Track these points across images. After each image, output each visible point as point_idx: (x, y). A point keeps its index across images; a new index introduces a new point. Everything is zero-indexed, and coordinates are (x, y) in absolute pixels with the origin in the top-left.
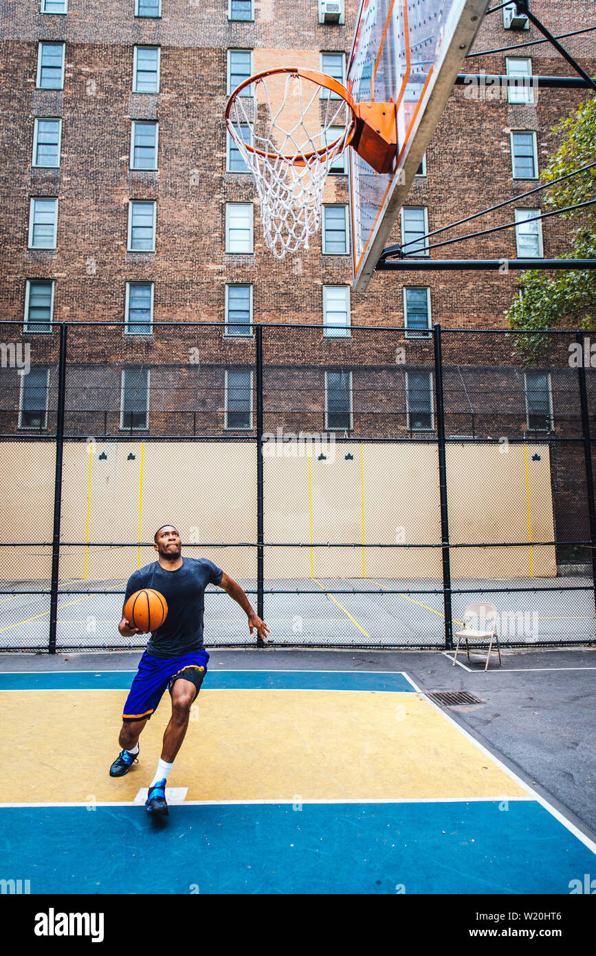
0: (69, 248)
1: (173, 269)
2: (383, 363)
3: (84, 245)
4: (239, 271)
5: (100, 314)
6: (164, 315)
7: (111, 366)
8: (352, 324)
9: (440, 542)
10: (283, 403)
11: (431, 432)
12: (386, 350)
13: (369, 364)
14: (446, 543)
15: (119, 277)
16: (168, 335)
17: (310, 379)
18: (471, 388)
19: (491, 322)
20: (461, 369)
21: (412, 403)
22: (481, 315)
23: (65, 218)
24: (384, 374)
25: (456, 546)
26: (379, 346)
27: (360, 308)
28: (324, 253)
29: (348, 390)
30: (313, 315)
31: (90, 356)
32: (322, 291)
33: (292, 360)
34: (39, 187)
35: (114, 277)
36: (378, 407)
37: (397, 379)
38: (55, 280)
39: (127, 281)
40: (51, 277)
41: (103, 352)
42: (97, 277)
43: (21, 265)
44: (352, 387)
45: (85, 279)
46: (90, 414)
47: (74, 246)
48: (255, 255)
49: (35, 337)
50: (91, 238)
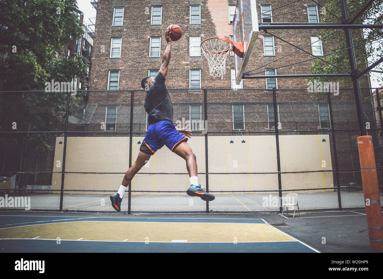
0: (126, 57)
2: (257, 101)
3: (132, 56)
4: (195, 64)
5: (138, 83)
9: (277, 172)
10: (215, 119)
12: (259, 96)
13: (252, 101)
14: (280, 172)
15: (145, 68)
17: (225, 108)
18: (296, 111)
20: (291, 103)
21: (270, 118)
22: (299, 80)
23: (124, 45)
24: (258, 106)
25: (284, 173)
26: (255, 94)
28: (231, 55)
29: (242, 113)
30: (227, 81)
32: (230, 71)
33: (218, 101)
34: (115, 34)
35: (143, 68)
36: (256, 120)
37: (263, 108)
38: (120, 70)
39: (149, 69)
40: (118, 69)
41: (139, 99)
42: (137, 68)
43: (107, 65)
44: (244, 112)
45: (132, 69)
46: (134, 125)
47: (128, 56)
48: (201, 57)
49: (112, 94)
50: (135, 53)
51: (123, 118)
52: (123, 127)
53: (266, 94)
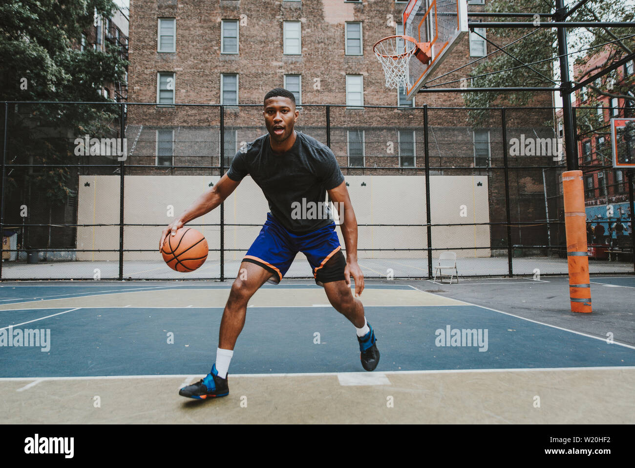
0: (184, 52)
1: (250, 65)
2: (384, 125)
3: (193, 50)
4: (292, 66)
5: (205, 94)
6: (245, 95)
7: (213, 128)
9: (426, 223)
11: (414, 169)
12: (386, 117)
13: (376, 126)
14: (429, 224)
15: (216, 71)
17: (337, 135)
18: (440, 141)
19: (453, 99)
20: (433, 129)
21: (402, 150)
23: (180, 32)
24: (384, 132)
25: (435, 225)
26: (381, 114)
27: (369, 90)
28: (346, 54)
29: (362, 143)
30: (339, 95)
31: (199, 121)
32: (345, 79)
34: (163, 11)
35: (213, 71)
36: (381, 153)
37: (393, 135)
38: (175, 72)
39: (221, 73)
40: (172, 70)
41: (207, 119)
42: (202, 70)
43: (153, 63)
44: (364, 141)
45: (195, 72)
46: (200, 159)
47: (187, 50)
48: (302, 56)
49: (164, 110)
50: (198, 45)
51: (184, 149)
52: (185, 162)
53: (397, 115)
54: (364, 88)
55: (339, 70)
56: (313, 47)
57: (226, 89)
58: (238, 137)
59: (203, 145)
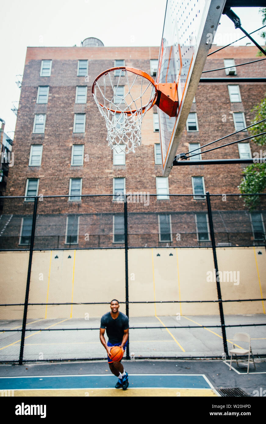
0: (46, 165)
1: (90, 172)
2: (185, 211)
3: (53, 164)
4: (119, 172)
5: (58, 192)
6: (86, 192)
7: (62, 215)
8: (170, 194)
10: (139, 230)
11: (209, 242)
12: (186, 205)
13: (178, 211)
15: (67, 177)
16: (88, 201)
17: (151, 218)
18: (226, 221)
19: (232, 191)
20: (220, 212)
21: (199, 228)
22: (228, 188)
23: (45, 153)
24: (185, 215)
26: (182, 203)
27: (173, 186)
28: (156, 163)
29: (169, 223)
30: (152, 190)
31: (53, 211)
32: (155, 179)
33: (143, 210)
34: (35, 141)
35: (65, 177)
36: (183, 231)
37: (191, 217)
38: (39, 178)
39: (70, 178)
40: (37, 177)
41: (59, 209)
42: (58, 177)
43: (25, 173)
44: (171, 222)
45: (52, 178)
46: (52, 237)
47: (48, 164)
48: (126, 166)
49: (29, 203)
50: (56, 161)
51: (41, 230)
52: (41, 240)
53: (193, 203)
54: (169, 185)
55: (152, 174)
56: (133, 160)
57: (74, 188)
58: (80, 221)
59: (54, 227)
